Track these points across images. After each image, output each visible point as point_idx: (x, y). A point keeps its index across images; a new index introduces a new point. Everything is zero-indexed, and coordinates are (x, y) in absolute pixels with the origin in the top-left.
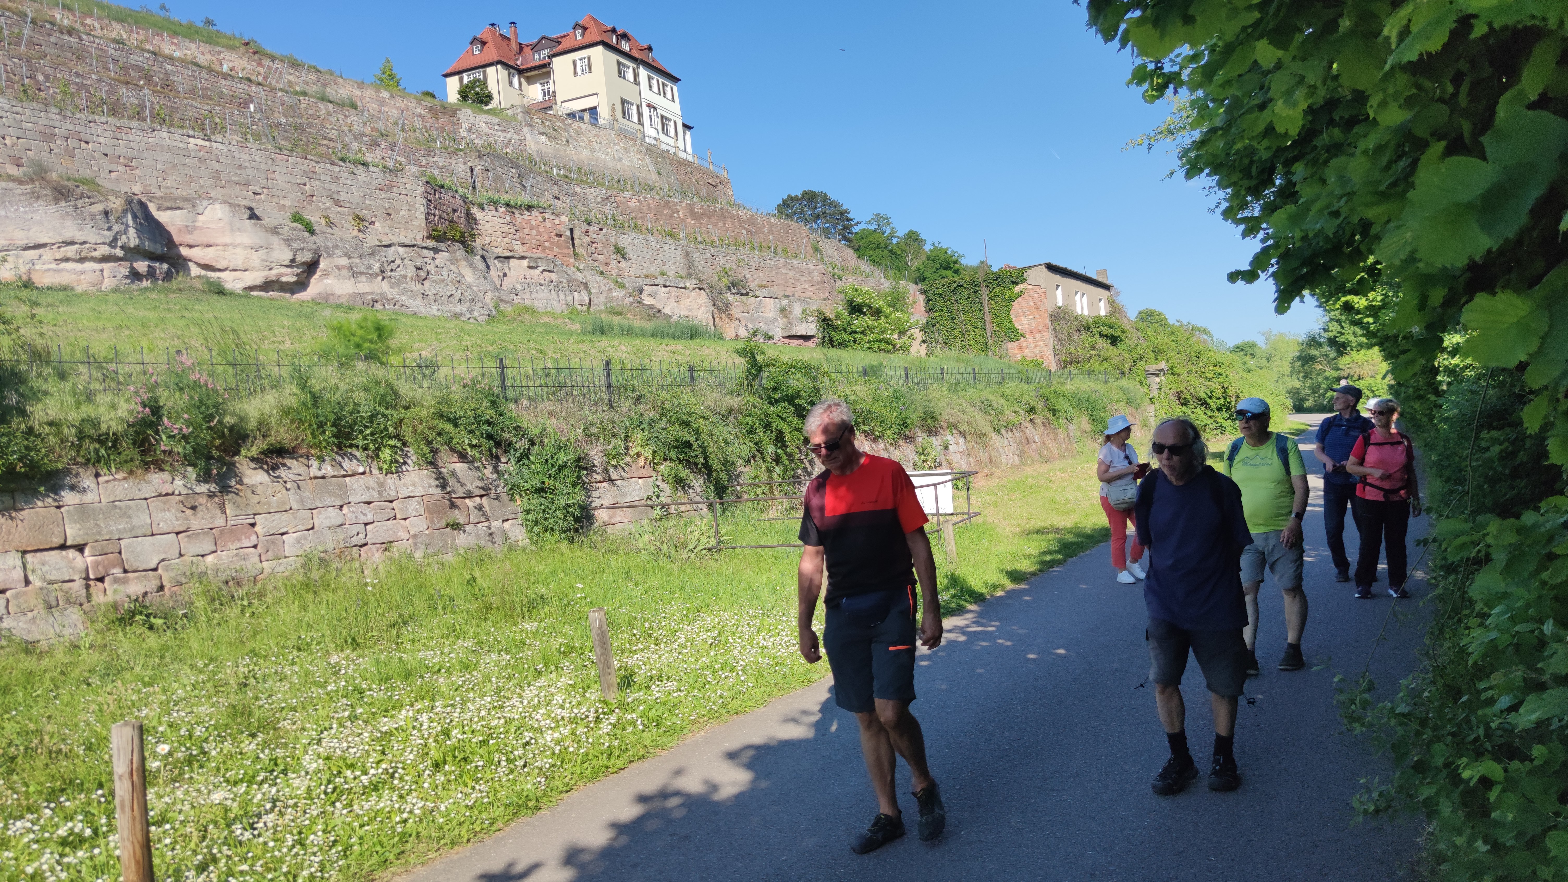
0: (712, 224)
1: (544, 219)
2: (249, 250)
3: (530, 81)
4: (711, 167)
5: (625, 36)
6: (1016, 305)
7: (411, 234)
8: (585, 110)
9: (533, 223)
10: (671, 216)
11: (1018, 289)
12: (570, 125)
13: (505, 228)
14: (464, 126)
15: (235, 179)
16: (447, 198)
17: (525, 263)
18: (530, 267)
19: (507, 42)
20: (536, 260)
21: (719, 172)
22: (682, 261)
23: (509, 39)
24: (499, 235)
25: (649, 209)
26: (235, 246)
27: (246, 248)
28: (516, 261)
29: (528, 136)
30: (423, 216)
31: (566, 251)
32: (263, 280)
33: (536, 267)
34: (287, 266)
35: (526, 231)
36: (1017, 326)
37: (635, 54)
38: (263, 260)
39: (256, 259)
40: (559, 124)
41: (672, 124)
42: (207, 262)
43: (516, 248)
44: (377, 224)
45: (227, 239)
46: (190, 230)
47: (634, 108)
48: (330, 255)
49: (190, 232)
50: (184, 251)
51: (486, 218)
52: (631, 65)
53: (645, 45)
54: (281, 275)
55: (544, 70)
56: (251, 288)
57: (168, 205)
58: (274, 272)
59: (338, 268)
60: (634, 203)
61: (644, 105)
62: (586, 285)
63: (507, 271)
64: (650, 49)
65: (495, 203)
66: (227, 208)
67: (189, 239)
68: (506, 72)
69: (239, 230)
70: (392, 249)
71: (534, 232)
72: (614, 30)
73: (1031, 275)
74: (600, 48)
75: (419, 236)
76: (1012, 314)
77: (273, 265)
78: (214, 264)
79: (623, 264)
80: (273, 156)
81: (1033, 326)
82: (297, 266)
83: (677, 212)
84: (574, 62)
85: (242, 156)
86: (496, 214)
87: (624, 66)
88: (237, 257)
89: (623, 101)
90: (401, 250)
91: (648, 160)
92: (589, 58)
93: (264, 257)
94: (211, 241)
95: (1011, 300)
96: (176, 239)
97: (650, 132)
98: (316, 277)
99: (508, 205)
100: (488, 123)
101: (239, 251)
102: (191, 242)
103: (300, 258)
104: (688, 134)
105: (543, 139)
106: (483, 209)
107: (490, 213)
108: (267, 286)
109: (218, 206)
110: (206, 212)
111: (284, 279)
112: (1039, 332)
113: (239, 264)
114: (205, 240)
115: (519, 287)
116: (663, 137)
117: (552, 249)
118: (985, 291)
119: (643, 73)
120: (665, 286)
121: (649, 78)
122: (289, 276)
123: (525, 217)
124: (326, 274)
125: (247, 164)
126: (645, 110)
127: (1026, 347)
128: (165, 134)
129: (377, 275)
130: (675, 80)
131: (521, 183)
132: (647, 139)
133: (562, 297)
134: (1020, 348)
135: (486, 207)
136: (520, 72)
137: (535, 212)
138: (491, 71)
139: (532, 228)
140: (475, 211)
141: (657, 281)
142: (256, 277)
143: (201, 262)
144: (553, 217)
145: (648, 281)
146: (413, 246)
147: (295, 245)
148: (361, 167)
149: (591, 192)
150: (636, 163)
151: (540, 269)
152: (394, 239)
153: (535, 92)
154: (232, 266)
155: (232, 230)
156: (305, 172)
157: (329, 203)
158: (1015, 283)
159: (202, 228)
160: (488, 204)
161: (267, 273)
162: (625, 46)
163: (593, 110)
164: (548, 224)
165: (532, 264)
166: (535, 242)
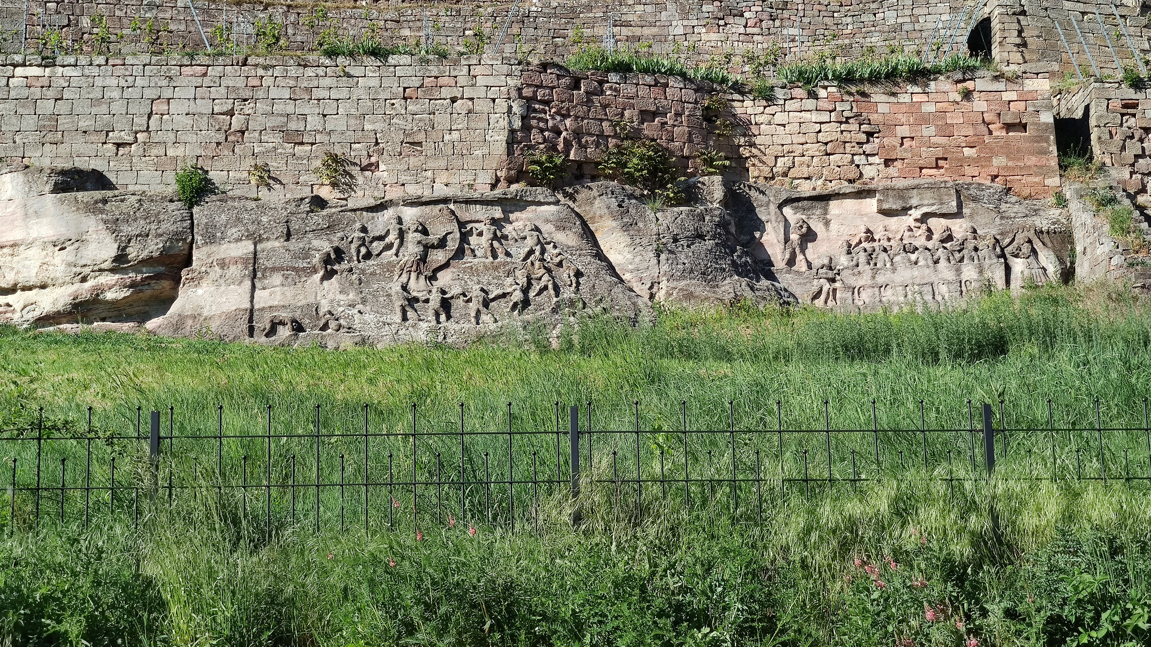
1: (967, 95)
2: (51, 248)
7: (467, 178)
9: (929, 108)
13: (830, 133)
16: (628, 90)
17: (871, 204)
18: (889, 212)
20: (902, 193)
24: (813, 149)
26: (30, 245)
27: (45, 245)
28: (849, 203)
30: (500, 138)
31: (1032, 161)
32: (69, 300)
33: (905, 210)
34: (113, 271)
35: (903, 131)
38: (69, 265)
39: (60, 263)
43: (868, 172)
44: (382, 167)
45: (16, 235)
48: (211, 239)
51: (780, 118)
54: (101, 288)
56: (52, 318)
58: (88, 284)
59: (223, 264)
63: (817, 227)
65: (808, 81)
66: (19, 177)
69: (37, 214)
70: (389, 213)
71: (928, 131)
75: (484, 179)
77: (87, 270)
80: (174, 71)
82: (136, 269)
86: (810, 103)
88: (31, 264)
90: (410, 214)
93: (71, 259)
99: (848, 78)
101: (34, 252)
103: (133, 252)
106: (770, 99)
107: (790, 105)
108: (79, 311)
109: (8, 177)
111: (110, 296)
113: (35, 276)
115: (843, 261)
122: (120, 290)
123: (904, 98)
124: (197, 280)
125: (116, 95)
135: (779, 93)
137: (939, 83)
139: (924, 120)
140: (742, 106)
142: (58, 298)
144: (1000, 86)
146: (445, 201)
148: (370, 61)
151: (916, 214)
152: (406, 191)
154: (22, 280)
155: (26, 216)
157: (273, 139)
160: (792, 84)
161: (77, 286)
164: (979, 104)
165: (891, 204)
166: (928, 154)
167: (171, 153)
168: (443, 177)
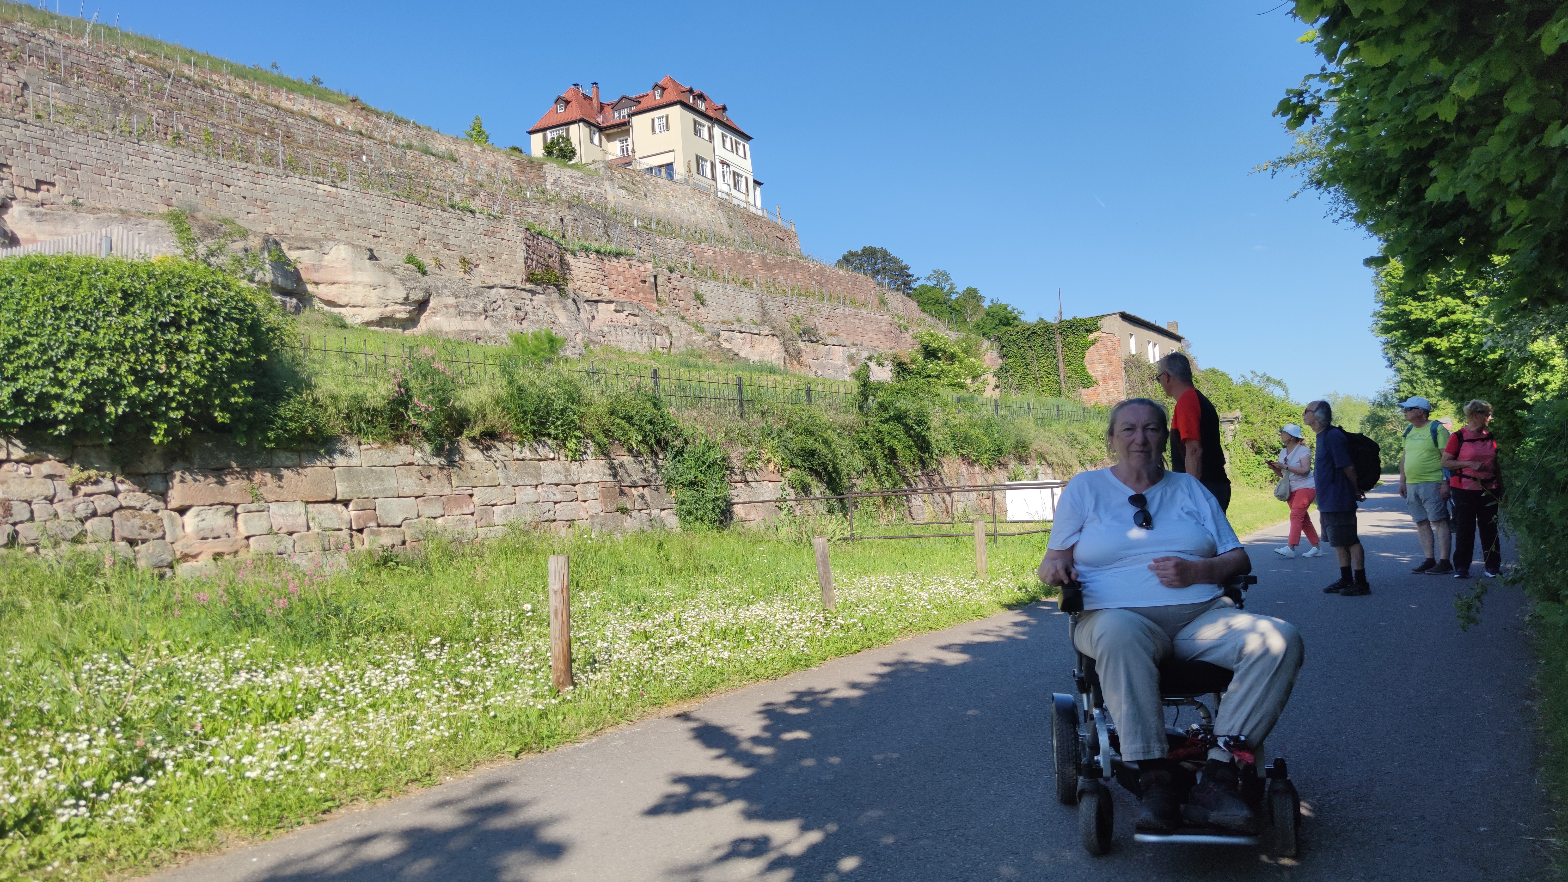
0: (784, 275)
1: (631, 266)
2: (368, 288)
3: (610, 138)
4: (780, 222)
5: (701, 97)
6: (1089, 353)
7: (511, 277)
8: (661, 166)
9: (620, 269)
10: (745, 267)
11: (1092, 337)
12: (648, 180)
13: (594, 274)
14: (550, 179)
15: (357, 222)
16: (544, 244)
17: (612, 307)
18: (616, 311)
19: (588, 101)
20: (622, 304)
21: (787, 225)
22: (757, 308)
23: (591, 99)
24: (589, 280)
25: (724, 259)
26: (356, 284)
27: (365, 286)
28: (604, 305)
29: (609, 189)
30: (523, 261)
31: (649, 296)
32: (379, 316)
33: (622, 311)
34: (401, 304)
35: (614, 277)
36: (1090, 373)
37: (711, 113)
38: (380, 298)
39: (373, 296)
40: (638, 178)
41: (743, 180)
42: (330, 299)
43: (604, 292)
44: (481, 267)
45: (349, 278)
46: (316, 268)
47: (708, 164)
48: (439, 295)
49: (317, 271)
50: (310, 288)
51: (578, 264)
52: (707, 124)
53: (720, 104)
54: (395, 312)
55: (624, 128)
56: (369, 324)
57: (298, 245)
58: (389, 309)
59: (446, 307)
60: (710, 254)
61: (717, 162)
62: (667, 329)
63: (595, 314)
64: (724, 109)
65: (586, 250)
66: (350, 249)
67: (316, 277)
68: (587, 130)
69: (360, 269)
70: (494, 290)
71: (621, 278)
72: (691, 91)
73: (1105, 323)
74: (678, 108)
75: (519, 279)
76: (1086, 361)
77: (388, 302)
78: (336, 300)
79: (702, 310)
80: (391, 202)
81: (1107, 373)
82: (410, 304)
83: (750, 262)
84: (653, 121)
85: (364, 201)
86: (587, 260)
87: (700, 124)
88: (357, 294)
89: (698, 158)
90: (502, 291)
91: (720, 213)
92: (667, 117)
93: (381, 295)
94: (335, 279)
95: (1085, 347)
96: (304, 276)
97: (722, 187)
98: (426, 314)
99: (598, 252)
100: (572, 177)
101: (358, 288)
102: (317, 280)
103: (412, 297)
104: (758, 189)
105: (623, 192)
106: (575, 255)
107: (582, 259)
108: (382, 322)
109: (342, 247)
110: (332, 252)
111: (398, 316)
112: (1113, 379)
113: (359, 301)
114: (330, 278)
115: (606, 329)
116: (734, 192)
117: (636, 294)
118: (1059, 338)
119: (717, 131)
120: (740, 332)
121: (723, 135)
122: (402, 313)
123: (613, 263)
124: (435, 312)
125: (368, 209)
126: (719, 166)
127: (1099, 394)
128: (297, 180)
129: (481, 314)
130: (747, 138)
131: (606, 233)
132: (719, 194)
133: (645, 339)
134: (1093, 394)
135: (578, 254)
136: (601, 130)
137: (622, 260)
138: (573, 128)
139: (619, 274)
140: (568, 257)
141: (733, 327)
142: (372, 314)
143: (325, 298)
144: (639, 264)
145: (725, 327)
146: (513, 288)
147: (409, 285)
148: (468, 214)
149: (671, 243)
150: (710, 216)
151: (626, 313)
152: (495, 281)
153: (614, 148)
154: (352, 303)
155: (354, 269)
156: (419, 217)
157: (439, 247)
158: (1089, 331)
159: (327, 267)
160: (580, 251)
161: (382, 309)
162: (701, 106)
163: (669, 166)
164: (634, 271)
165: (618, 308)
166: (621, 288)
167: (398, 245)
168: (504, 276)
